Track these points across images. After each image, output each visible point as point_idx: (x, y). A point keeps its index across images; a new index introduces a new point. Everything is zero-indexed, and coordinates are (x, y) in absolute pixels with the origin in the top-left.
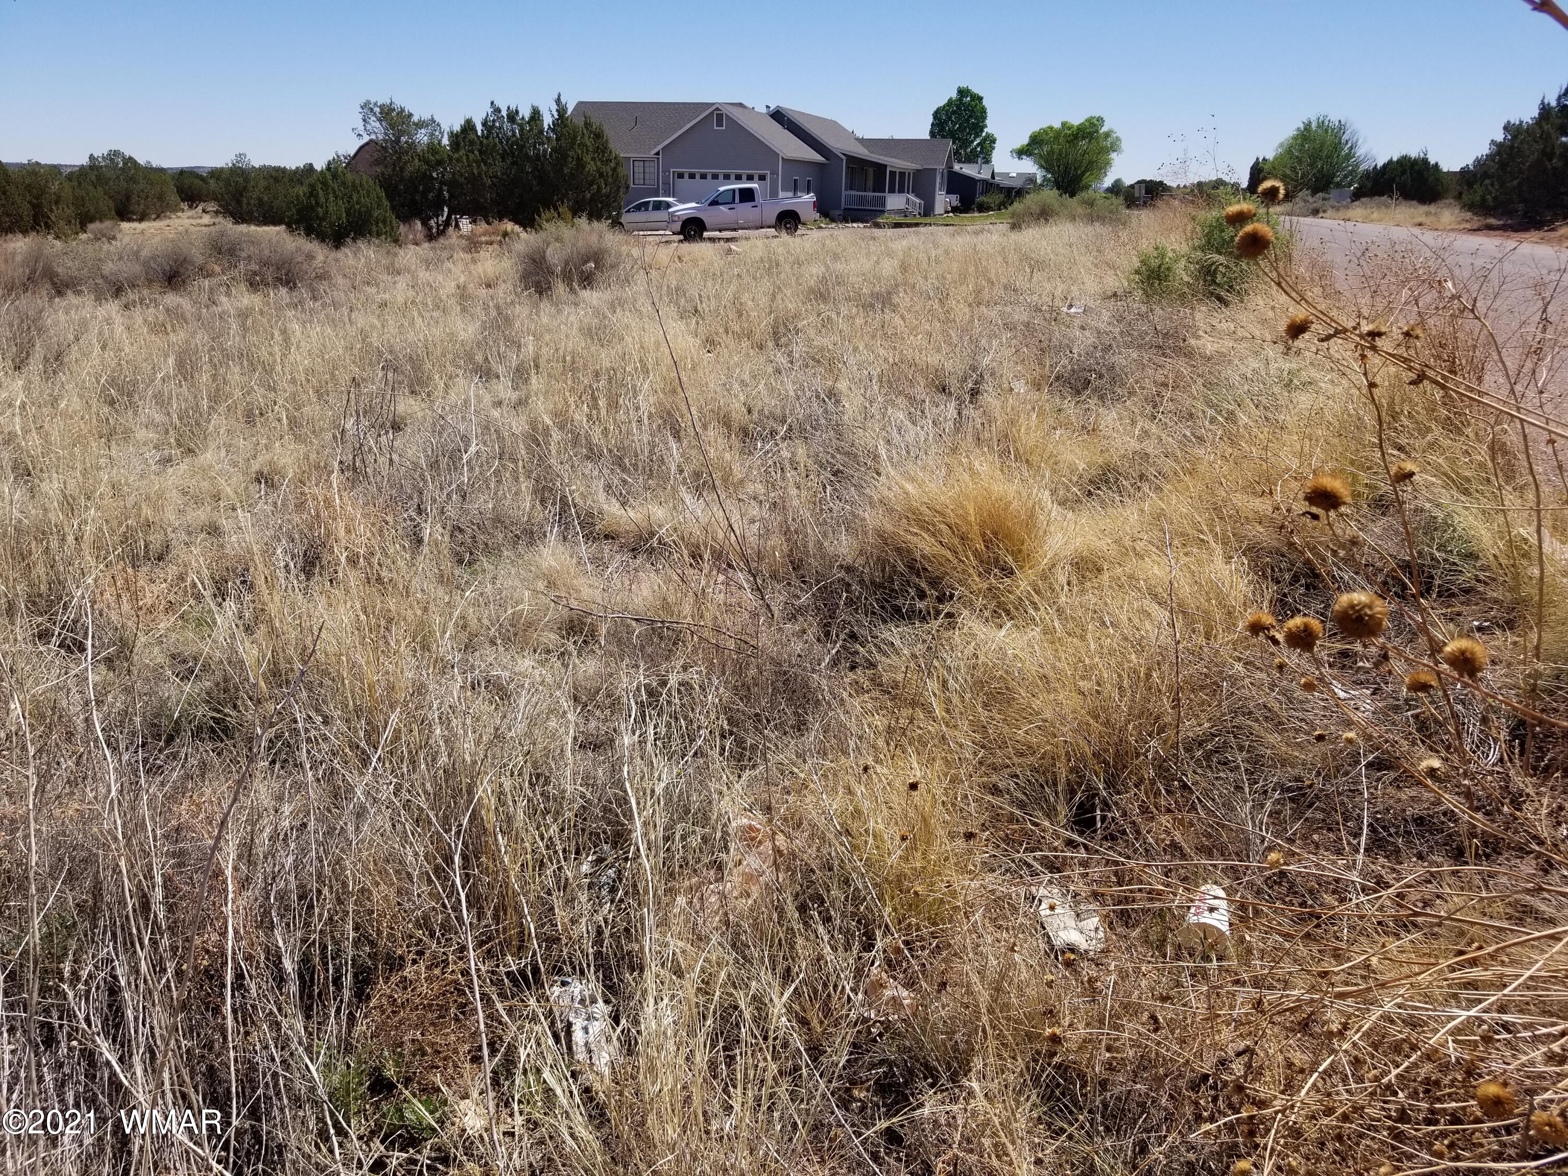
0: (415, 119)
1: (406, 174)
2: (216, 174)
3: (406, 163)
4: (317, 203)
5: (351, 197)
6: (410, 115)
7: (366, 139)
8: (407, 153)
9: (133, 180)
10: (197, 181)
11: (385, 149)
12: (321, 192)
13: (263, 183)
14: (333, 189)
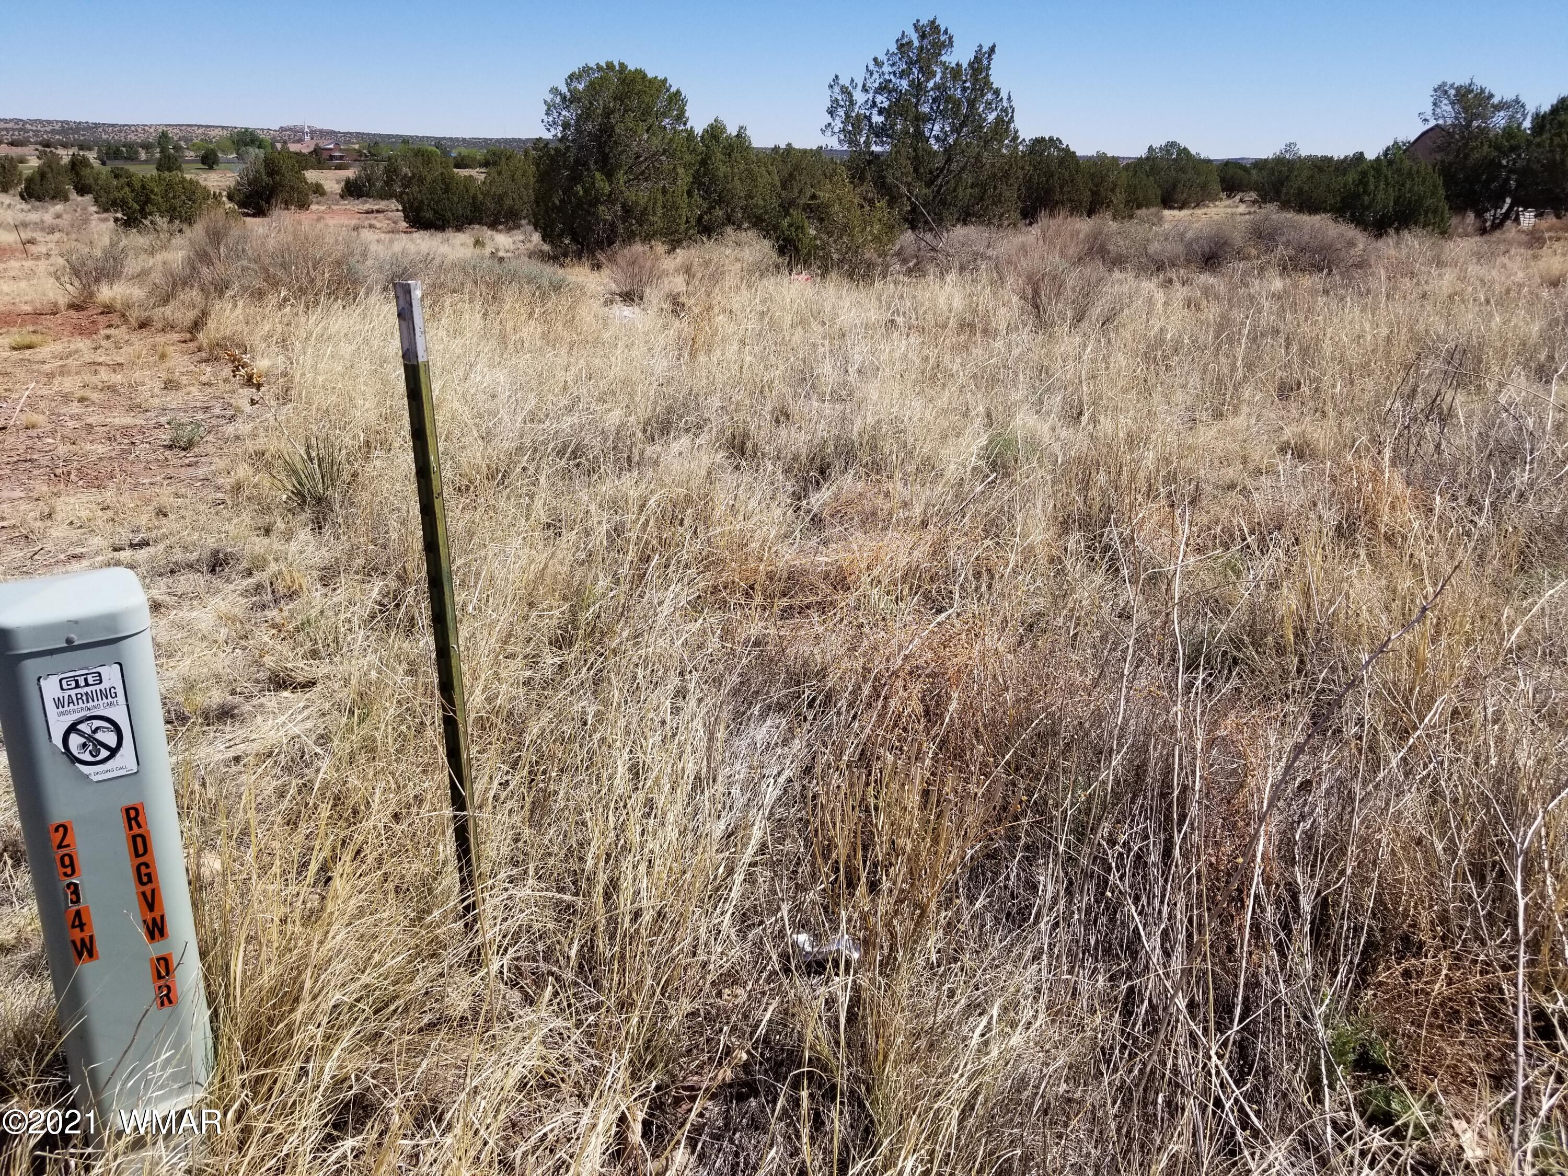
0: (1495, 100)
1: (1470, 162)
2: (1260, 164)
3: (1472, 149)
4: (1365, 192)
5: (1403, 185)
6: (1491, 96)
7: (1432, 123)
8: (1476, 138)
9: (1183, 170)
10: (1241, 172)
11: (1451, 135)
12: (1372, 179)
13: (1306, 173)
14: (1386, 177)
